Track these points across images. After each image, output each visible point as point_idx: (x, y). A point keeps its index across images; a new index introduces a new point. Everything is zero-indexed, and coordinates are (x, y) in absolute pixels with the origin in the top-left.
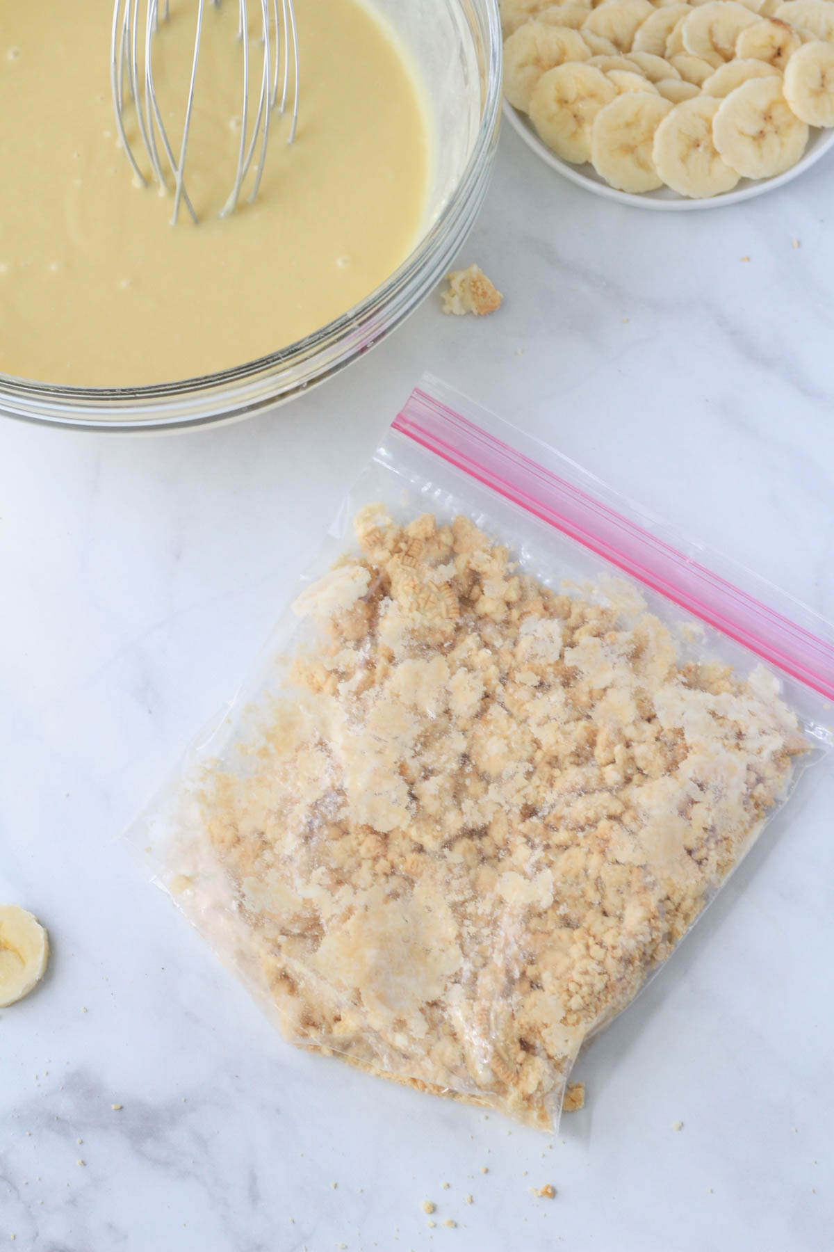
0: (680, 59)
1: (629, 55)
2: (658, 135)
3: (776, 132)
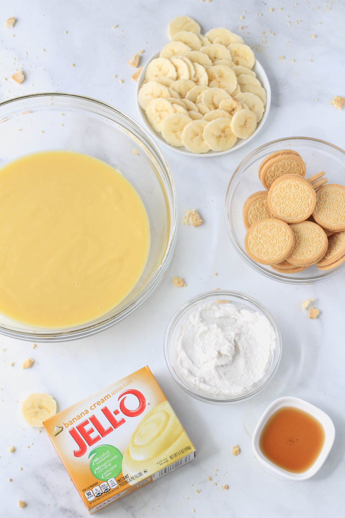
0: (199, 105)
1: (183, 100)
2: (185, 129)
3: (225, 137)
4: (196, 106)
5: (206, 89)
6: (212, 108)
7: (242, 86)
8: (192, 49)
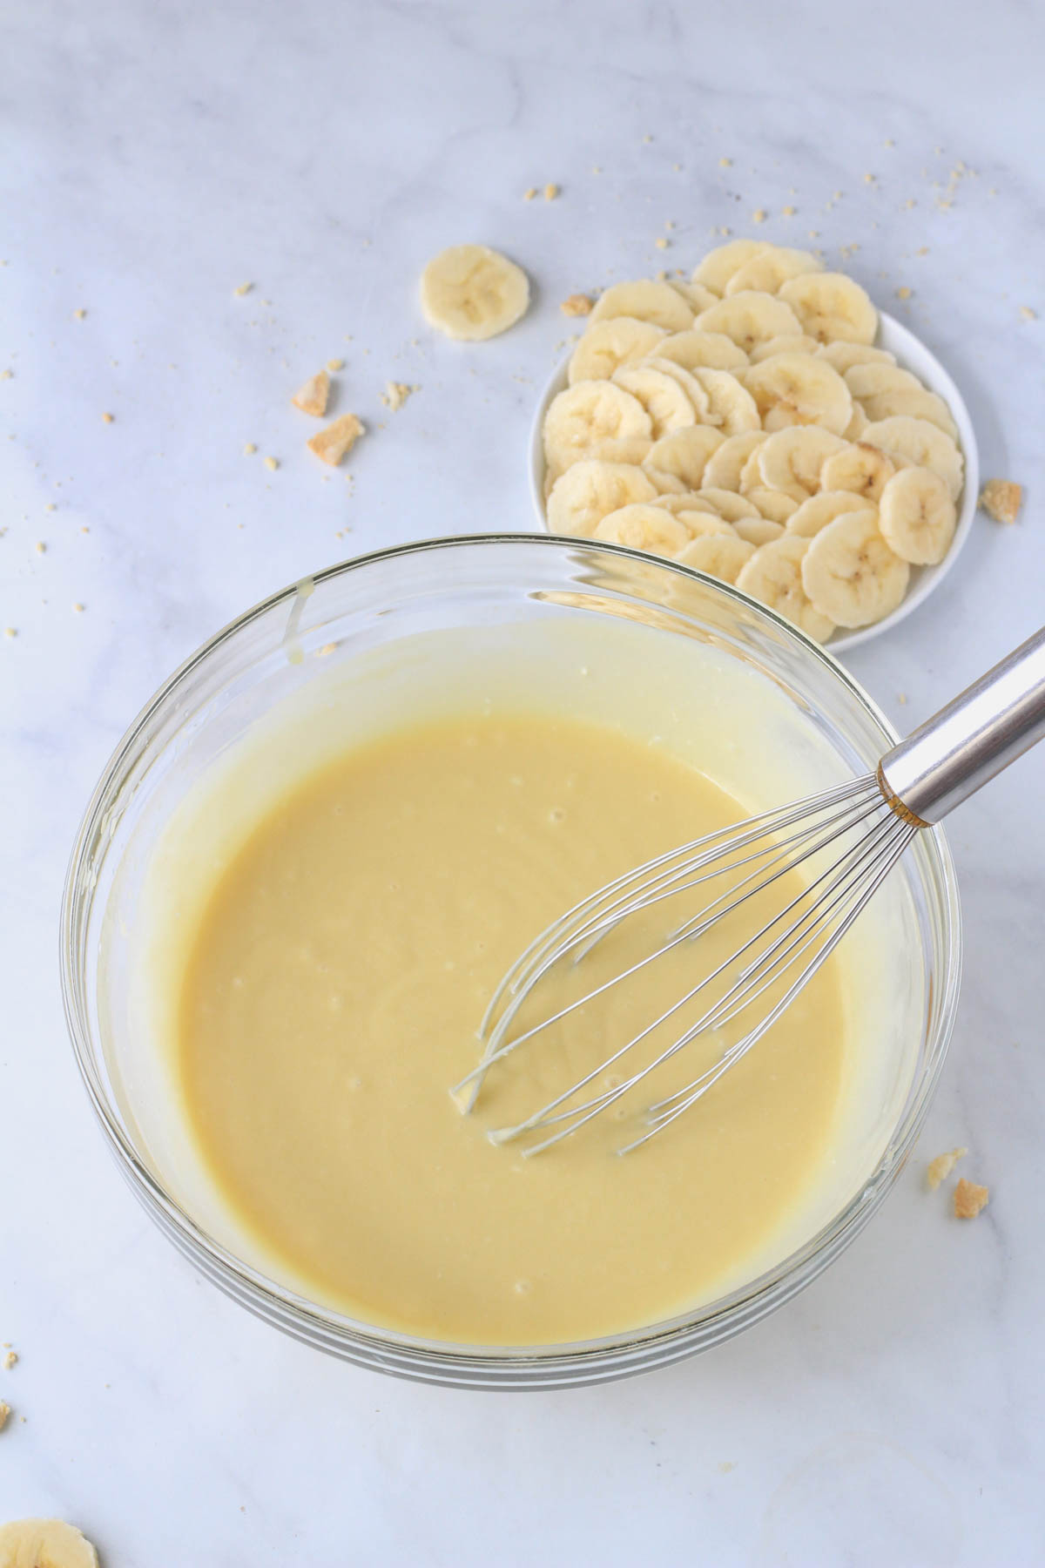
0: (759, 494)
1: (701, 492)
3: (874, 573)
4: (750, 501)
5: (761, 441)
6: (803, 493)
7: (868, 405)
8: (669, 331)
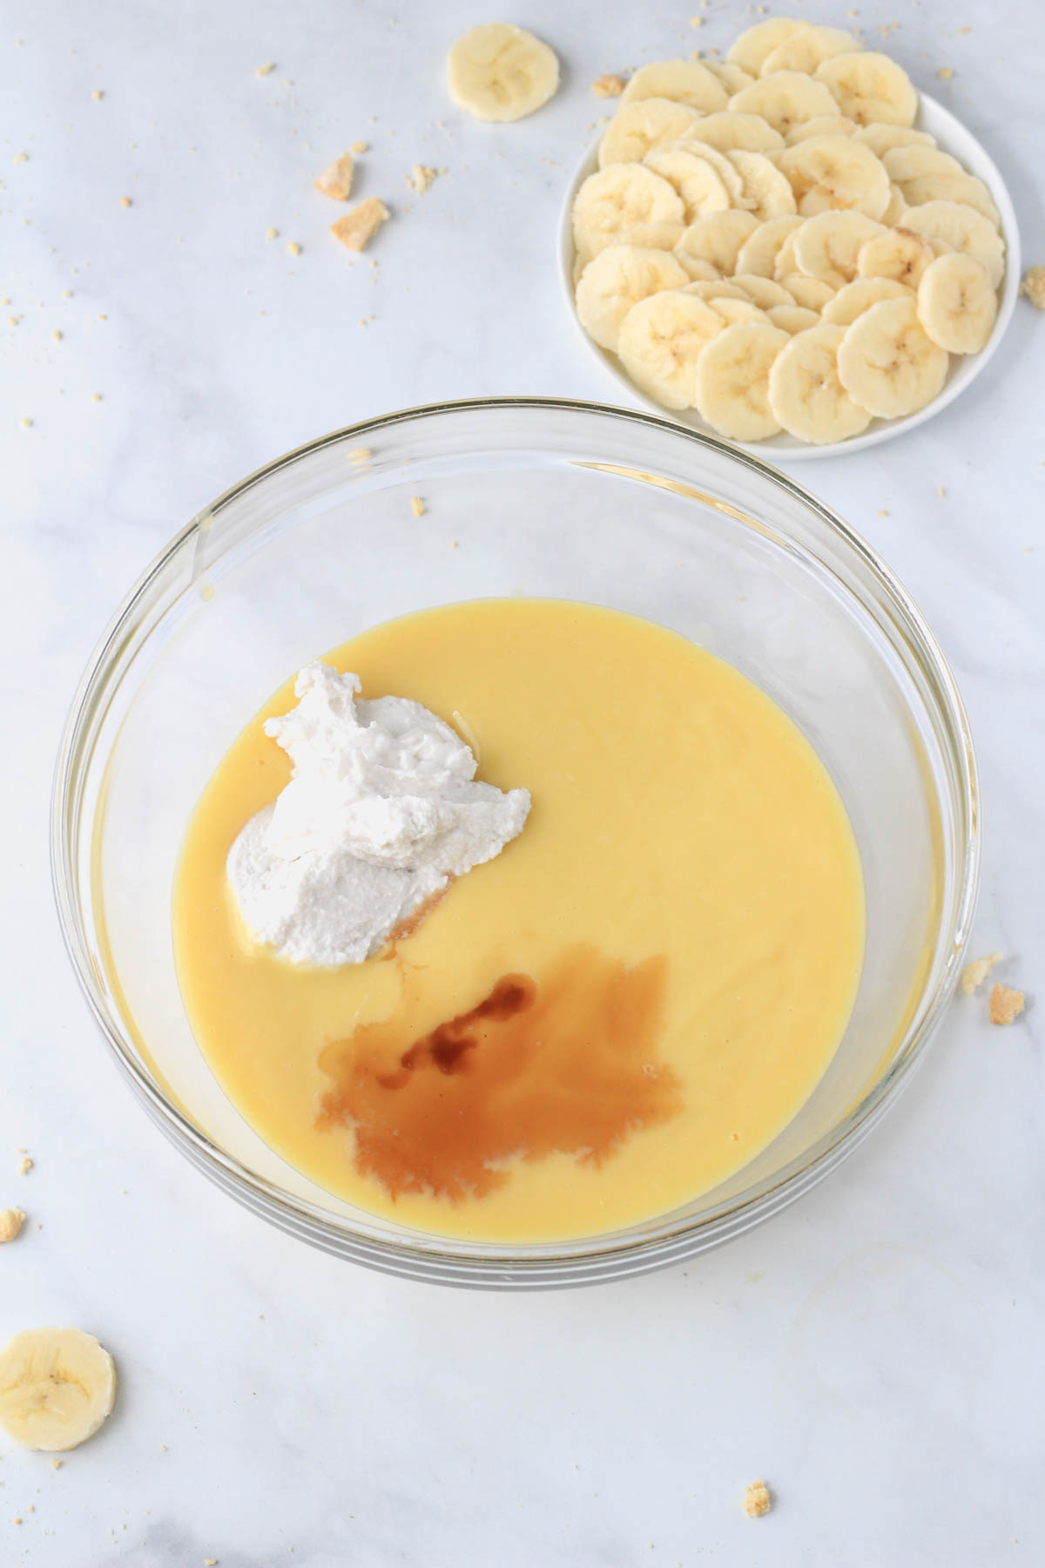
0: (793, 280)
1: (734, 279)
2: (773, 372)
3: (911, 362)
4: (784, 287)
5: (797, 226)
6: (839, 279)
7: (907, 188)
8: (703, 113)
